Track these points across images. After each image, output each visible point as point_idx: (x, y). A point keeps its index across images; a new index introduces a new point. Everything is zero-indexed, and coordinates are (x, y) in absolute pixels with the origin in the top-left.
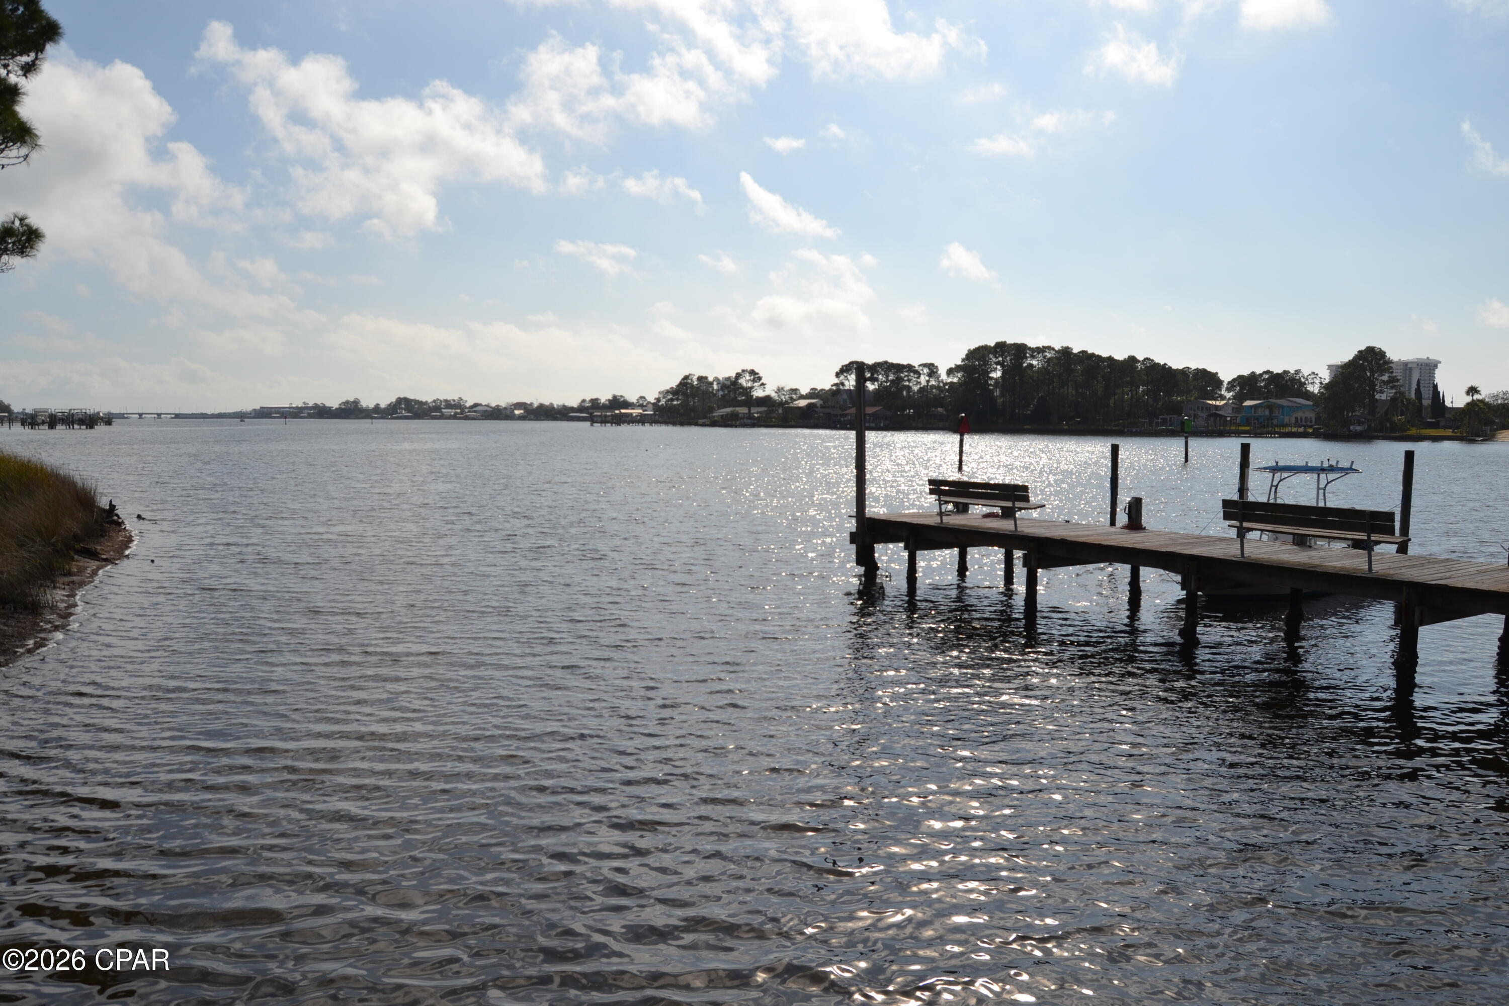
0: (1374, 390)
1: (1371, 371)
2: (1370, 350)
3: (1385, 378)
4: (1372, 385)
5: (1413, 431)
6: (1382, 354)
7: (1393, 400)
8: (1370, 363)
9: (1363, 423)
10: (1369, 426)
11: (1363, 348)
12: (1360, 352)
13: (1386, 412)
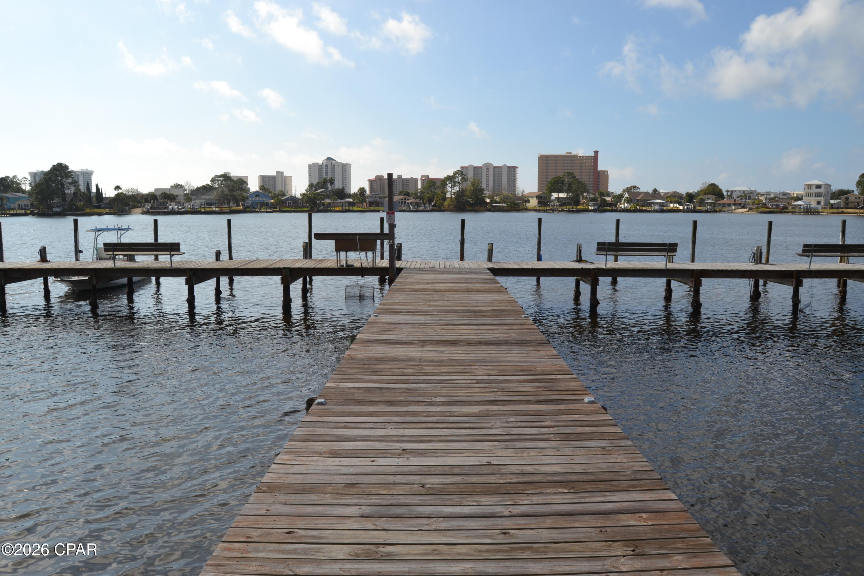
0: (64, 188)
1: (61, 177)
2: (60, 165)
3: (70, 180)
4: (62, 185)
5: (88, 211)
6: (67, 167)
7: (75, 193)
8: (60, 173)
9: (60, 207)
10: (64, 208)
11: (55, 164)
12: (54, 166)
13: (72, 200)
